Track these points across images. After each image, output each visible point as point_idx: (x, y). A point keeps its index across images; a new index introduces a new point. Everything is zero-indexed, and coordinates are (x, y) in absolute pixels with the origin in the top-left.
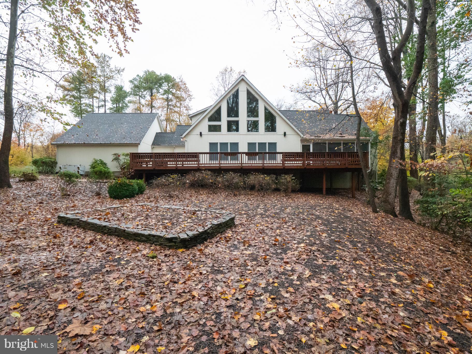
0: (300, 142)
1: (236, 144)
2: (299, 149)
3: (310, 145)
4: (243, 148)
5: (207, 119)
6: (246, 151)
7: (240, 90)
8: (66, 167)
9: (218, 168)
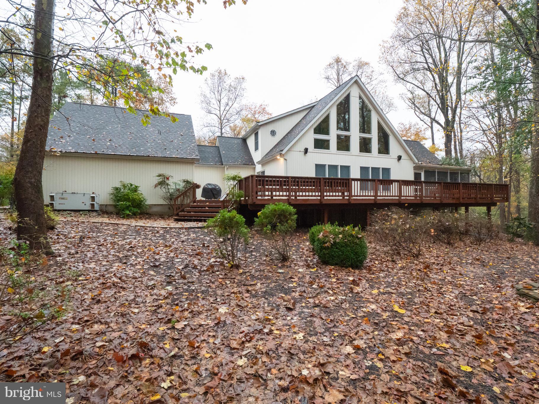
0: (413, 169)
1: (348, 168)
2: (411, 178)
3: (421, 173)
4: (355, 174)
5: (312, 131)
6: (358, 177)
7: (351, 95)
8: (65, 196)
9: (373, 202)
